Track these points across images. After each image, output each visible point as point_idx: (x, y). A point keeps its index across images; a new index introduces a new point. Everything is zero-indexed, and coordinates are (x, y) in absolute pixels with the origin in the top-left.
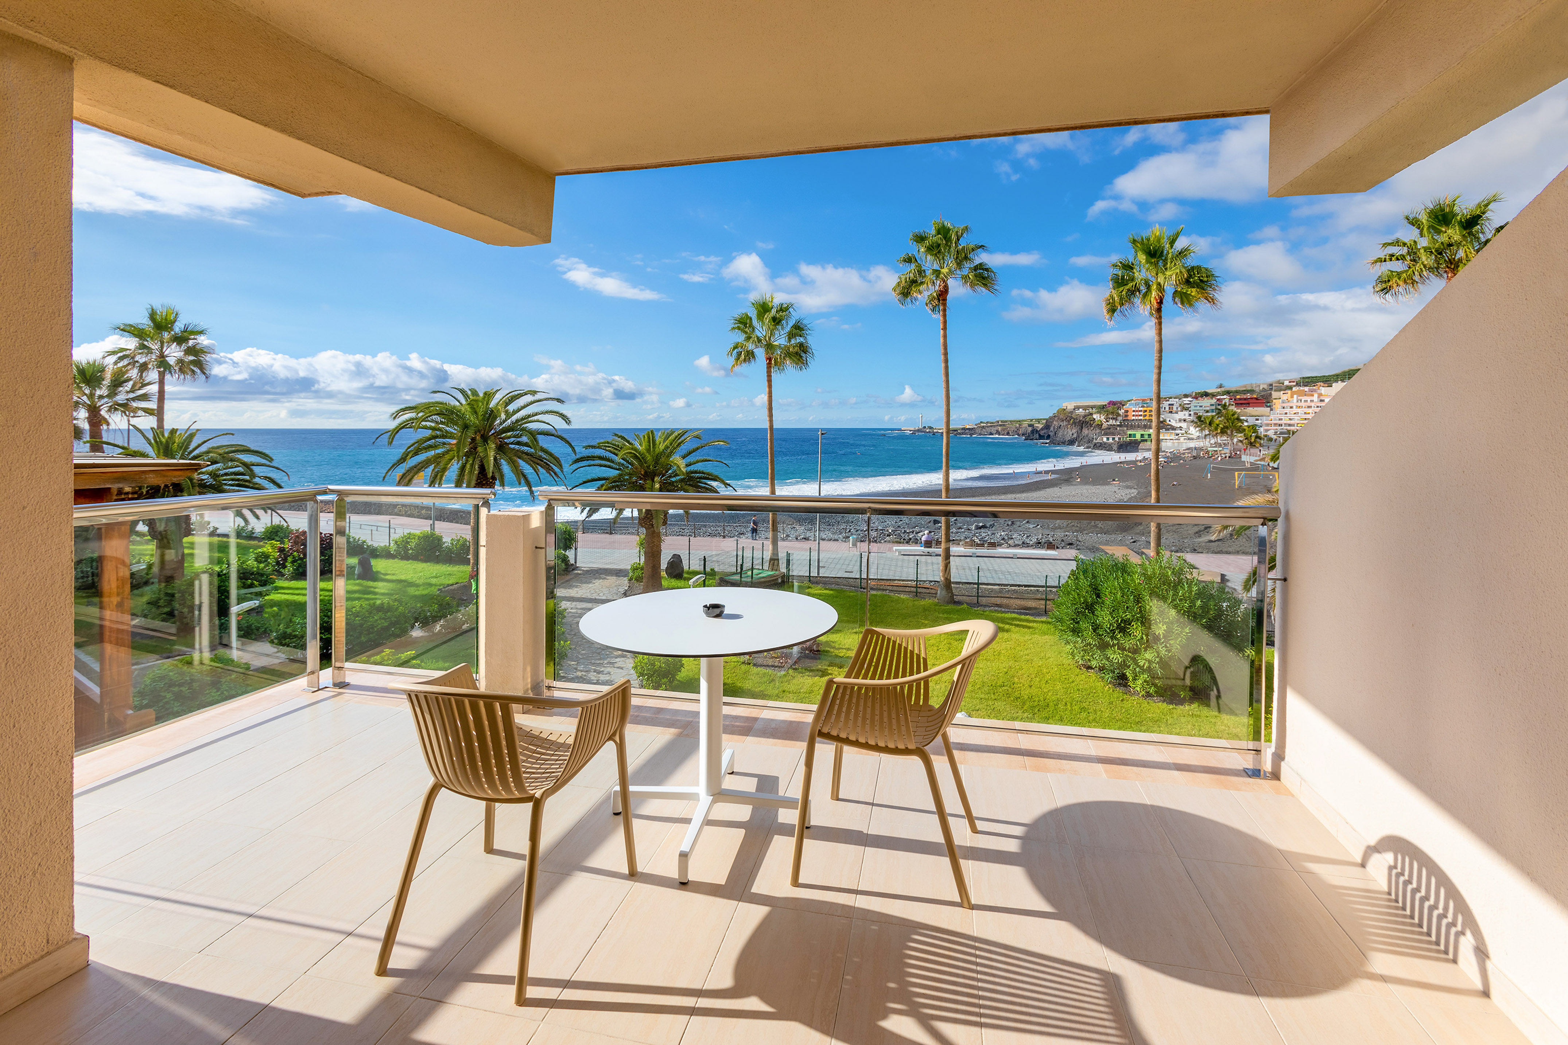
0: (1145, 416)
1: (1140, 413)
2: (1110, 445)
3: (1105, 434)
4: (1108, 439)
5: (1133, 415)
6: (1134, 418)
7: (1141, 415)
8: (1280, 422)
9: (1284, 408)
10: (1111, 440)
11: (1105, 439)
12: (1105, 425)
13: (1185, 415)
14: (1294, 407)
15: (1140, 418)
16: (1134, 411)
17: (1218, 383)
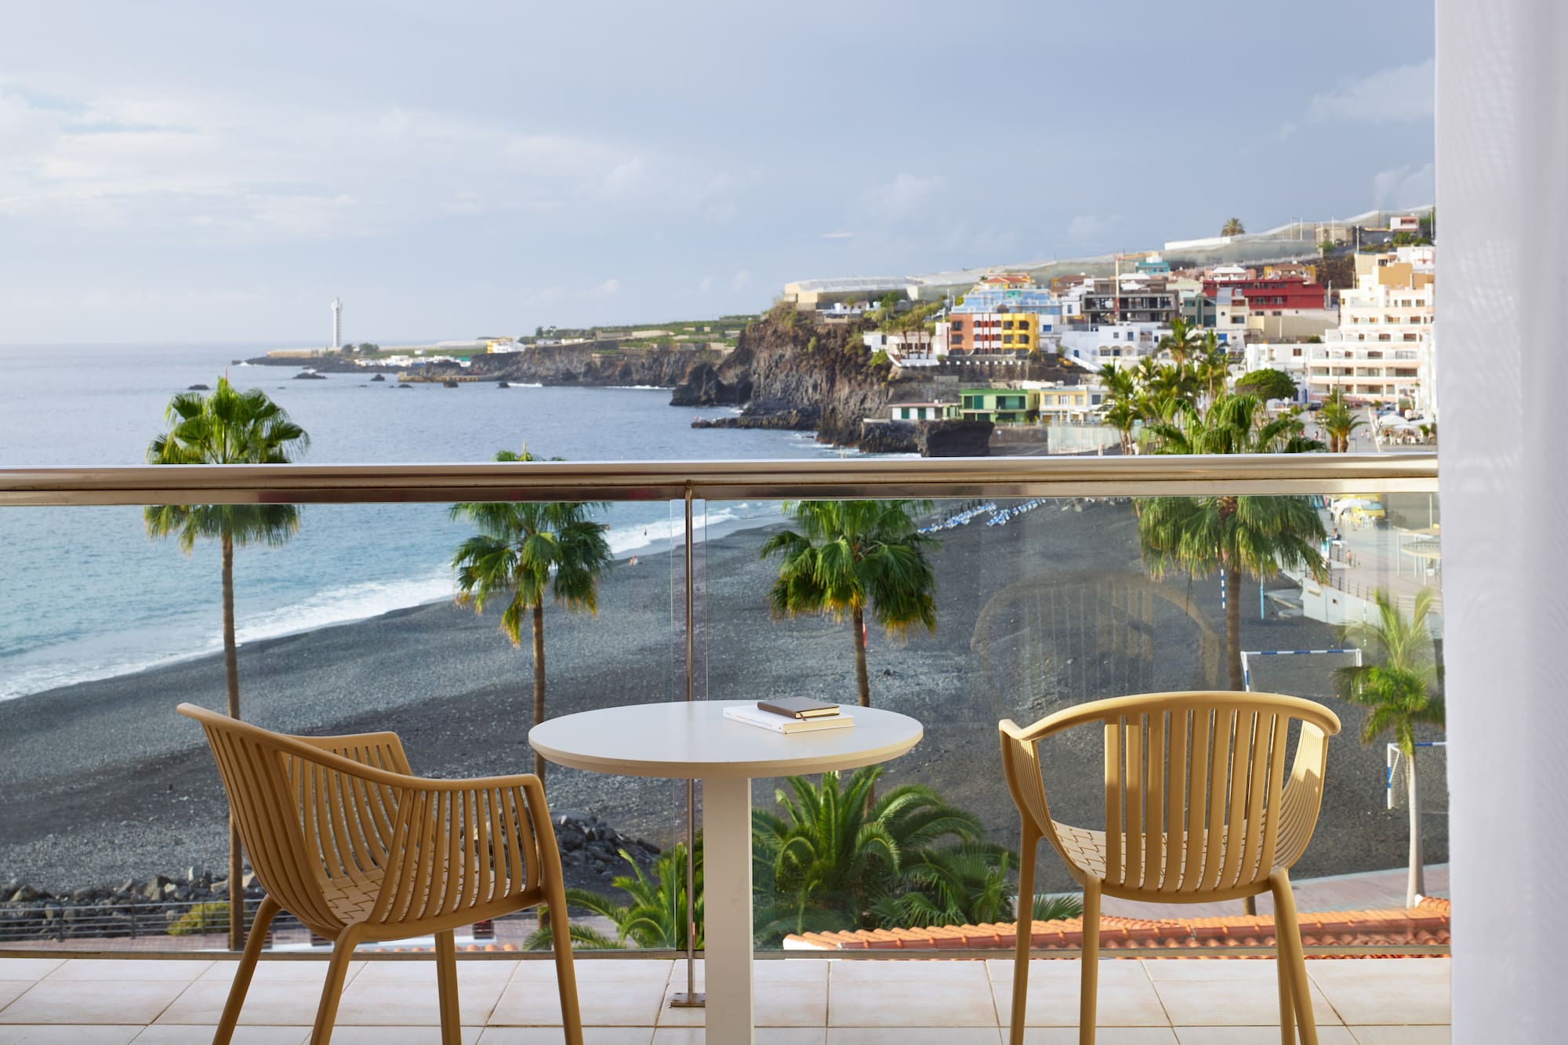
0: (1008, 339)
1: (995, 331)
2: (911, 430)
3: (900, 398)
4: (905, 413)
5: (977, 337)
6: (978, 345)
7: (997, 337)
8: (1347, 363)
9: (1356, 320)
10: (914, 415)
11: (897, 415)
12: (897, 368)
13: (1116, 335)
14: (1382, 319)
15: (996, 344)
16: (979, 324)
17: (1224, 221)
